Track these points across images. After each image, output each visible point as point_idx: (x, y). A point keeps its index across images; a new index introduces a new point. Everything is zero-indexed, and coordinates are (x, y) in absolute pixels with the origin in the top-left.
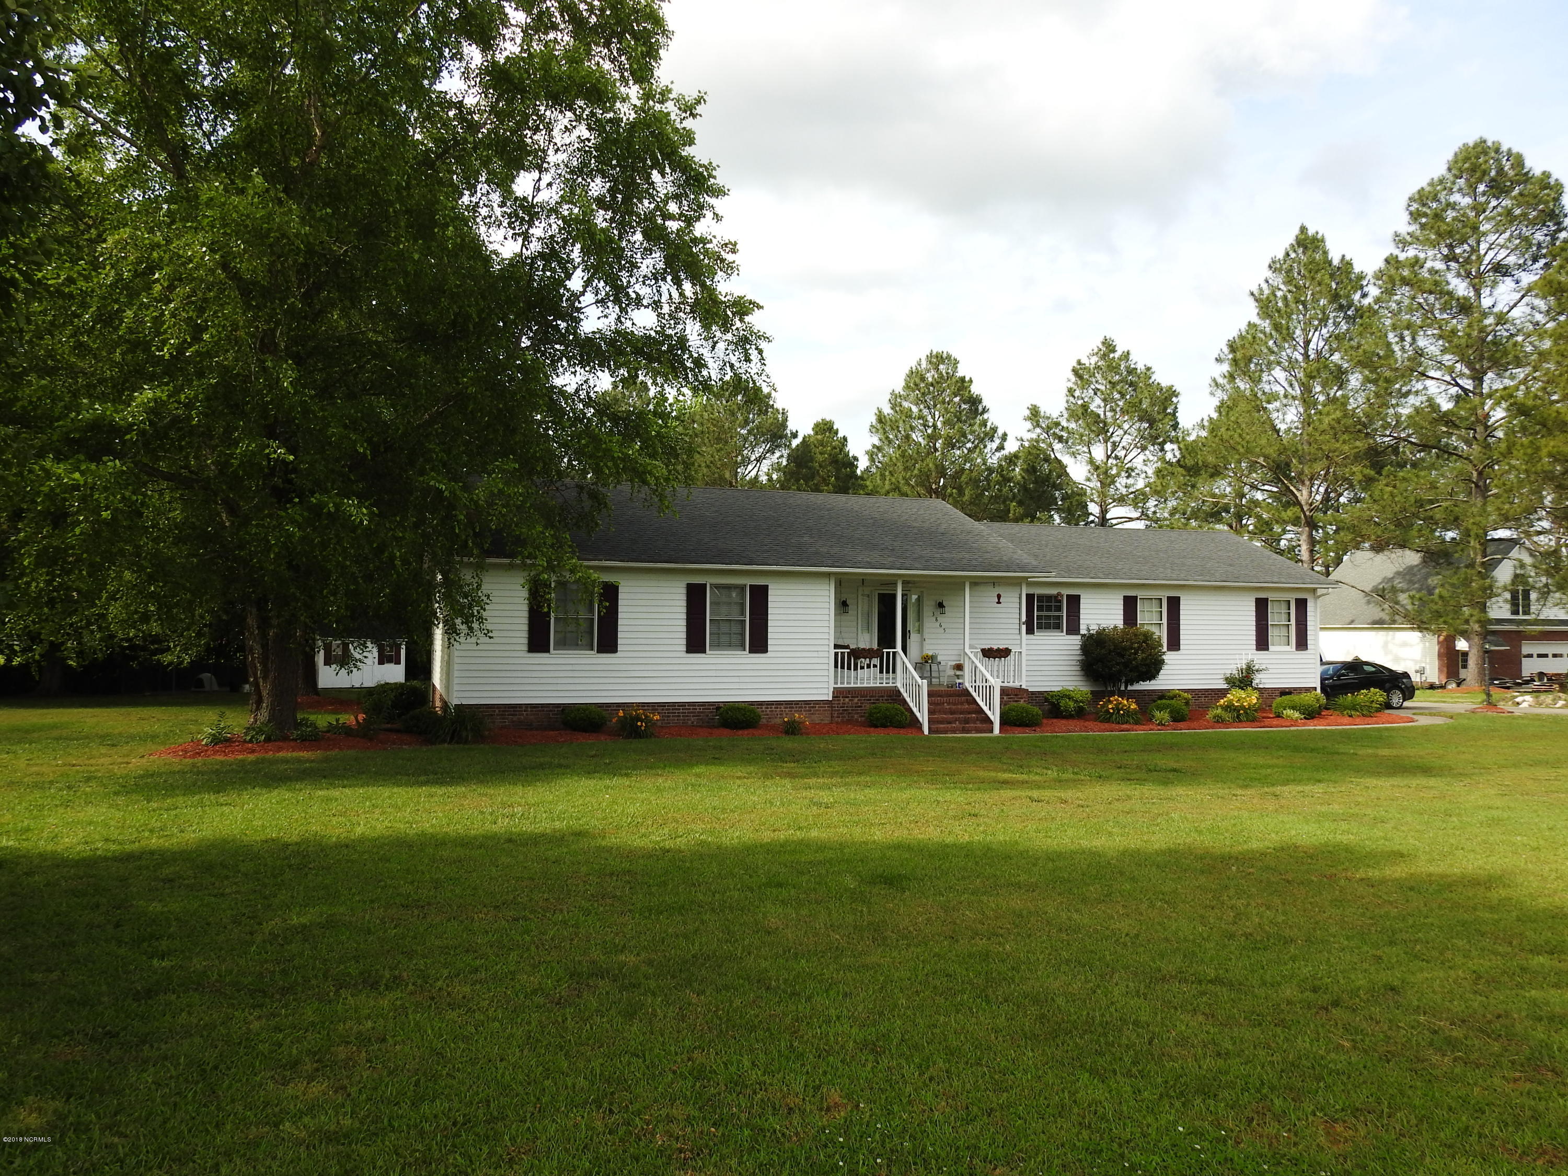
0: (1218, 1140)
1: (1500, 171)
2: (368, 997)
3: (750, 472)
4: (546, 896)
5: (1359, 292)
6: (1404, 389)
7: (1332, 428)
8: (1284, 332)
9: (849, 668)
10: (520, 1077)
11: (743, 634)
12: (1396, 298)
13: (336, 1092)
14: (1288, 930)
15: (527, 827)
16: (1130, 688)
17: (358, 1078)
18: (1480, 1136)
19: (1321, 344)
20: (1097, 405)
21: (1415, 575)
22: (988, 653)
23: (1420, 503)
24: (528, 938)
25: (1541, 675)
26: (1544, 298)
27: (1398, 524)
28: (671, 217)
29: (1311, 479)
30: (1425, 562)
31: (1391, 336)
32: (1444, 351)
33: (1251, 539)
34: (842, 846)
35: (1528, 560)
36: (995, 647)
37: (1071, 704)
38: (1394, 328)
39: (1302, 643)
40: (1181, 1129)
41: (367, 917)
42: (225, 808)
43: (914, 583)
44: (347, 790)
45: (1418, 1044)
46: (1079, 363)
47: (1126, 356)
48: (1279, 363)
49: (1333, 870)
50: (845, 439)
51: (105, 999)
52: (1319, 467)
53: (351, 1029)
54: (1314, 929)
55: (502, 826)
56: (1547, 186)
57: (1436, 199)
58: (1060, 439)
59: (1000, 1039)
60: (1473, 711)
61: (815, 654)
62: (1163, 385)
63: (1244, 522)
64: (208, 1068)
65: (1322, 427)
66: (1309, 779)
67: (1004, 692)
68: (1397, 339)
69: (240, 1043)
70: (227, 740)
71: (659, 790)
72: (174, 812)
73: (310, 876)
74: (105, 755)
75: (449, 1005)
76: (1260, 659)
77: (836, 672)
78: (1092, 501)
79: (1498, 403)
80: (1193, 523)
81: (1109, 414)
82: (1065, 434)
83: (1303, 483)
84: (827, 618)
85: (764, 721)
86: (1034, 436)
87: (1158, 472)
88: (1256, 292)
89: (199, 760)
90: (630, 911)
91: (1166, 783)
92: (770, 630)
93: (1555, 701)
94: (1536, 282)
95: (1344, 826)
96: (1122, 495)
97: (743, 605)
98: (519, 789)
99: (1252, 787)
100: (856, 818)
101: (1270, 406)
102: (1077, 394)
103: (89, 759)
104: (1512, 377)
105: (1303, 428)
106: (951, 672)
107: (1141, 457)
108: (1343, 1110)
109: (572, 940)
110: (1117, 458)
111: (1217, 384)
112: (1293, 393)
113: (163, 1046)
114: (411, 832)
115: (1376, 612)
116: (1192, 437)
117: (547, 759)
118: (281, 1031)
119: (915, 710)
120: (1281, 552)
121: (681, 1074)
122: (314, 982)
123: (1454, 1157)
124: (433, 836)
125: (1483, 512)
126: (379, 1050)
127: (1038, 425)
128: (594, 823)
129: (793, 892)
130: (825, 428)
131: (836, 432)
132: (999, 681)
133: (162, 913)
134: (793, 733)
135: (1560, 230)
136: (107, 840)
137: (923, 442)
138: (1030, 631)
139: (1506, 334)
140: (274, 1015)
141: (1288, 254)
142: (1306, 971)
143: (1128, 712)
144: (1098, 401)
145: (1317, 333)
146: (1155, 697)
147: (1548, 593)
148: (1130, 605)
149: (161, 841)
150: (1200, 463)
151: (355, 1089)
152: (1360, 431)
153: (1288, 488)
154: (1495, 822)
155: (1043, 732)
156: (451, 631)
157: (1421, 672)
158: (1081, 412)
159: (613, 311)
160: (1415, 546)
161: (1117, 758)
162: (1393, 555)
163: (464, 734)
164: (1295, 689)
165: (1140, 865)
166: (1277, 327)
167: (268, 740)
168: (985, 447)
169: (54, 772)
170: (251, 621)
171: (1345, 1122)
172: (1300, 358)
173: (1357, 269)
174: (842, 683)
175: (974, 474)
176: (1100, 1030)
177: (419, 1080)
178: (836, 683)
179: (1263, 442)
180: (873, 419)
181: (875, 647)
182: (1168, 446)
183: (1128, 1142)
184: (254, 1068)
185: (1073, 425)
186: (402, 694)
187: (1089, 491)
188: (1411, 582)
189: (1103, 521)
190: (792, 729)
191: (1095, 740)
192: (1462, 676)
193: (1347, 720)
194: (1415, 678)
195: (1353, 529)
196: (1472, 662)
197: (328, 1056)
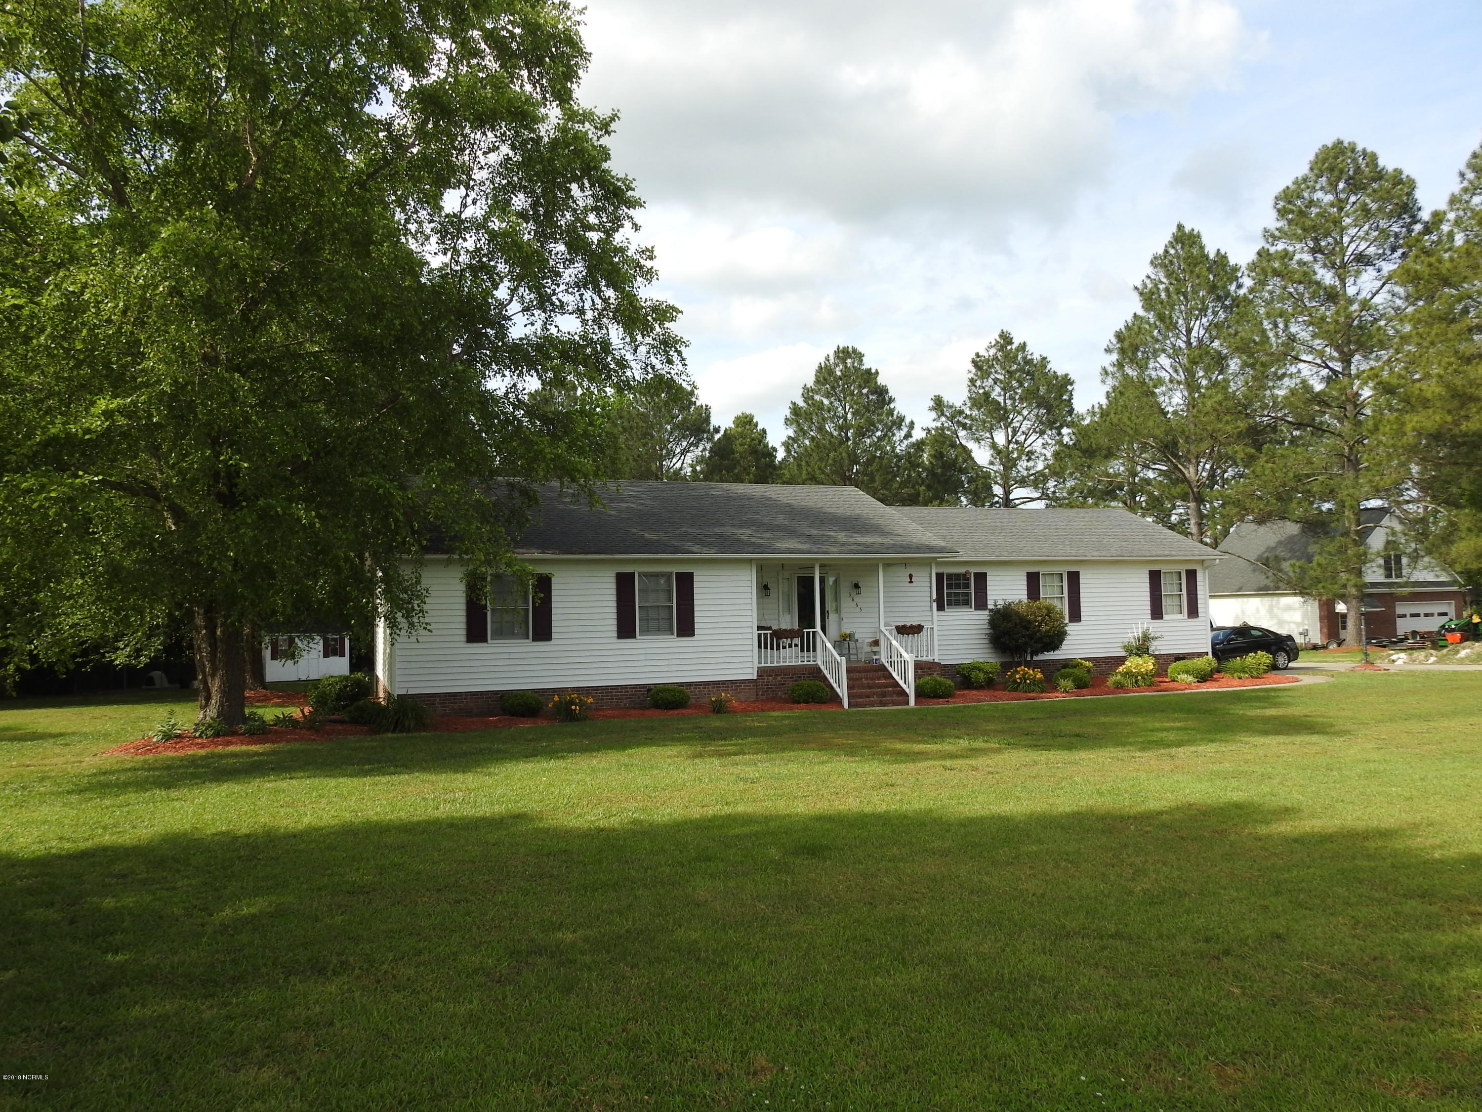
0: (1118, 1087)
1: (1358, 169)
2: (316, 982)
3: (676, 463)
4: (486, 878)
5: (1235, 283)
6: (1280, 372)
7: (1215, 410)
8: (1168, 321)
9: (772, 648)
10: (464, 1055)
11: (671, 618)
12: (1269, 288)
13: (286, 1076)
14: (1182, 885)
15: (469, 811)
16: (1035, 658)
17: (307, 1062)
18: (1358, 1072)
19: (1202, 332)
20: (997, 393)
21: (1295, 543)
22: (903, 630)
23: (1298, 478)
24: (469, 919)
25: (1414, 633)
26: (1403, 285)
27: (1279, 498)
28: (590, 228)
29: (1197, 457)
30: (1303, 531)
31: (1265, 323)
32: (1314, 336)
33: (1143, 516)
34: (767, 819)
35: (1398, 528)
36: (909, 624)
37: (981, 675)
38: (1268, 316)
39: (1193, 612)
40: (1083, 1078)
41: (315, 904)
42: (176, 803)
43: (830, 566)
44: (294, 782)
45: (1302, 988)
46: (978, 355)
47: (1023, 347)
48: (1164, 351)
49: (1224, 826)
50: (764, 431)
51: (61, 995)
52: (1205, 446)
53: (300, 1014)
54: (1206, 883)
55: (444, 811)
56: (1401, 182)
57: (1299, 197)
58: (964, 427)
59: (916, 999)
60: (1353, 670)
61: (740, 636)
62: (1059, 374)
63: (1138, 499)
64: (162, 1059)
65: (1205, 410)
66: (1202, 740)
67: (918, 666)
68: (1271, 326)
69: (192, 1033)
70: (179, 736)
71: (593, 770)
72: (126, 809)
73: (259, 867)
74: (58, 755)
75: (395, 987)
76: (1155, 627)
77: (760, 652)
78: (996, 483)
79: (1366, 383)
80: (1090, 501)
81: (1009, 402)
82: (968, 422)
83: (1190, 461)
84: (749, 601)
85: (692, 701)
86: (939, 424)
87: (1056, 455)
88: (1140, 287)
89: (150, 757)
90: (567, 889)
91: (1070, 747)
92: (696, 614)
93: (1427, 658)
94: (1395, 271)
95: (1234, 783)
96: (1023, 477)
97: (670, 591)
98: (460, 776)
99: (1149, 749)
100: (780, 792)
101: (1157, 391)
102: (978, 383)
103: (42, 759)
104: (1378, 359)
105: (1188, 410)
106: (868, 649)
107: (1040, 441)
108: (1233, 1053)
109: (512, 919)
110: (1017, 442)
111: (1106, 373)
112: (1178, 378)
113: (118, 1039)
114: (357, 821)
115: (1263, 581)
116: (1087, 421)
117: (484, 745)
118: (232, 1019)
119: (835, 686)
120: (1172, 527)
121: (616, 1046)
122: (264, 970)
123: (1334, 1093)
124: (377, 823)
125: (1356, 485)
126: (327, 1034)
127: (943, 414)
128: (529, 805)
129: (720, 865)
130: (746, 422)
131: (756, 425)
132: (913, 656)
133: (116, 908)
134: (719, 712)
135: (1416, 223)
136: (61, 838)
137: (835, 433)
138: (940, 608)
139: (1370, 319)
140: (225, 1004)
141: (1166, 251)
142: (1200, 922)
143: (1034, 681)
144: (998, 389)
145: (1198, 322)
146: (1059, 667)
147: (1417, 557)
148: (1033, 580)
149: (114, 837)
150: (1094, 446)
151: (305, 1072)
152: (1240, 412)
153: (1176, 467)
154: (1371, 775)
155: (955, 703)
156: (392, 624)
157: (1305, 634)
158: (981, 401)
159: (539, 316)
160: (1295, 518)
161: (1024, 725)
162: (1275, 527)
163: (407, 723)
164: (1188, 654)
165: (1046, 828)
166: (1161, 317)
167: (217, 735)
168: (894, 435)
169: (8, 773)
170: (199, 621)
171: (1234, 1064)
172: (1183, 345)
173: (1232, 261)
174: (766, 662)
175: (885, 462)
176: (1009, 986)
177: (365, 1062)
178: (760, 663)
179: (1150, 423)
180: (788, 413)
181: (796, 627)
182: (1065, 431)
183: (1035, 1092)
184: (206, 1056)
185: (975, 413)
186: (346, 686)
187: (993, 474)
188: (1292, 550)
189: (1007, 502)
190: (719, 708)
191: (1003, 710)
192: (1342, 637)
193: (1237, 682)
194: (1299, 640)
195: (1237, 503)
196: (1350, 623)
197: (278, 1042)
